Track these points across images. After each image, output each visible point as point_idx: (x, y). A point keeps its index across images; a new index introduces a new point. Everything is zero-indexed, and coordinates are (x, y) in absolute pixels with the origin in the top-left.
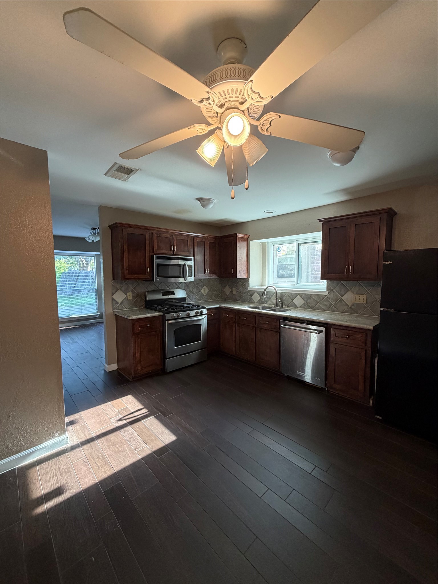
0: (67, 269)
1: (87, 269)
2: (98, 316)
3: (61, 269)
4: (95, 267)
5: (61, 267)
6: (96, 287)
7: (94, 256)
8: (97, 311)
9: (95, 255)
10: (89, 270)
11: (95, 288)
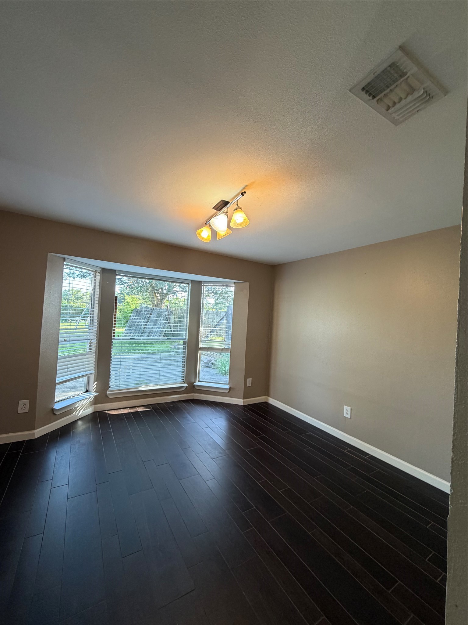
0: (138, 305)
1: (161, 306)
2: (183, 389)
3: (132, 305)
4: (188, 303)
5: (132, 303)
6: (186, 336)
7: (188, 284)
8: (183, 379)
9: (191, 281)
10: (163, 308)
11: (183, 338)
